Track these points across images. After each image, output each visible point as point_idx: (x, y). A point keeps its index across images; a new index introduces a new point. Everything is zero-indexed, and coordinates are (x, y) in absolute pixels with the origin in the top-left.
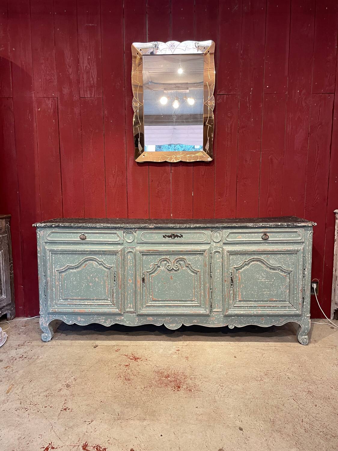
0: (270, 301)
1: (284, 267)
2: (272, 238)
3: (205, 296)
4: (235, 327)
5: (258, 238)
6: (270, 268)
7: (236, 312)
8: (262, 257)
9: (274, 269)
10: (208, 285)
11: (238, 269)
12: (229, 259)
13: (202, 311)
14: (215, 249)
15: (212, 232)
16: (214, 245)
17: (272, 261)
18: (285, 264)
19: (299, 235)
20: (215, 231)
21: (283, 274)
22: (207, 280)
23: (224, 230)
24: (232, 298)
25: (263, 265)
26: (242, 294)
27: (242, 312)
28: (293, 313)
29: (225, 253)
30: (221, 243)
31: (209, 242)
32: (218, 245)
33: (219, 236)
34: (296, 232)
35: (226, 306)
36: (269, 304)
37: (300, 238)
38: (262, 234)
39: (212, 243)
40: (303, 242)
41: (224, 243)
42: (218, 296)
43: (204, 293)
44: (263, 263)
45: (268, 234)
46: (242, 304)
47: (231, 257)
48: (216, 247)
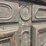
14: (23, 30)
15: (20, 6)
16: (23, 25)
20: (23, 6)
31: (17, 21)
32: (27, 24)
33: (28, 12)
39: (20, 22)
48: (25, 27)
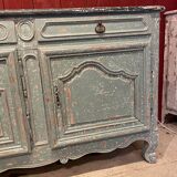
0: (112, 119)
1: (128, 72)
2: (110, 29)
3: (18, 126)
4: (70, 160)
5: (90, 30)
6: (110, 75)
7: (68, 142)
8: (98, 60)
9: (114, 76)
10: (20, 110)
11: (65, 81)
12: (49, 67)
13: (17, 149)
14: (26, 53)
15: (15, 23)
16: (24, 46)
17: (112, 63)
18: (128, 67)
19: (145, 24)
20: (21, 22)
21: (126, 81)
22: (18, 103)
23: (37, 20)
24: (60, 123)
25: (99, 72)
26: (75, 116)
27: (76, 140)
28: (140, 129)
29: (43, 56)
30: (35, 42)
31: (14, 41)
32: (30, 45)
33: (29, 30)
34: (140, 20)
35: (54, 136)
36: (111, 123)
37: (146, 29)
38: (96, 25)
39: (19, 43)
40: (149, 35)
41: (40, 43)
42: (39, 124)
43: (17, 122)
44: (99, 68)
45: (104, 24)
46: (76, 129)
47: (53, 63)
48: (27, 49)
